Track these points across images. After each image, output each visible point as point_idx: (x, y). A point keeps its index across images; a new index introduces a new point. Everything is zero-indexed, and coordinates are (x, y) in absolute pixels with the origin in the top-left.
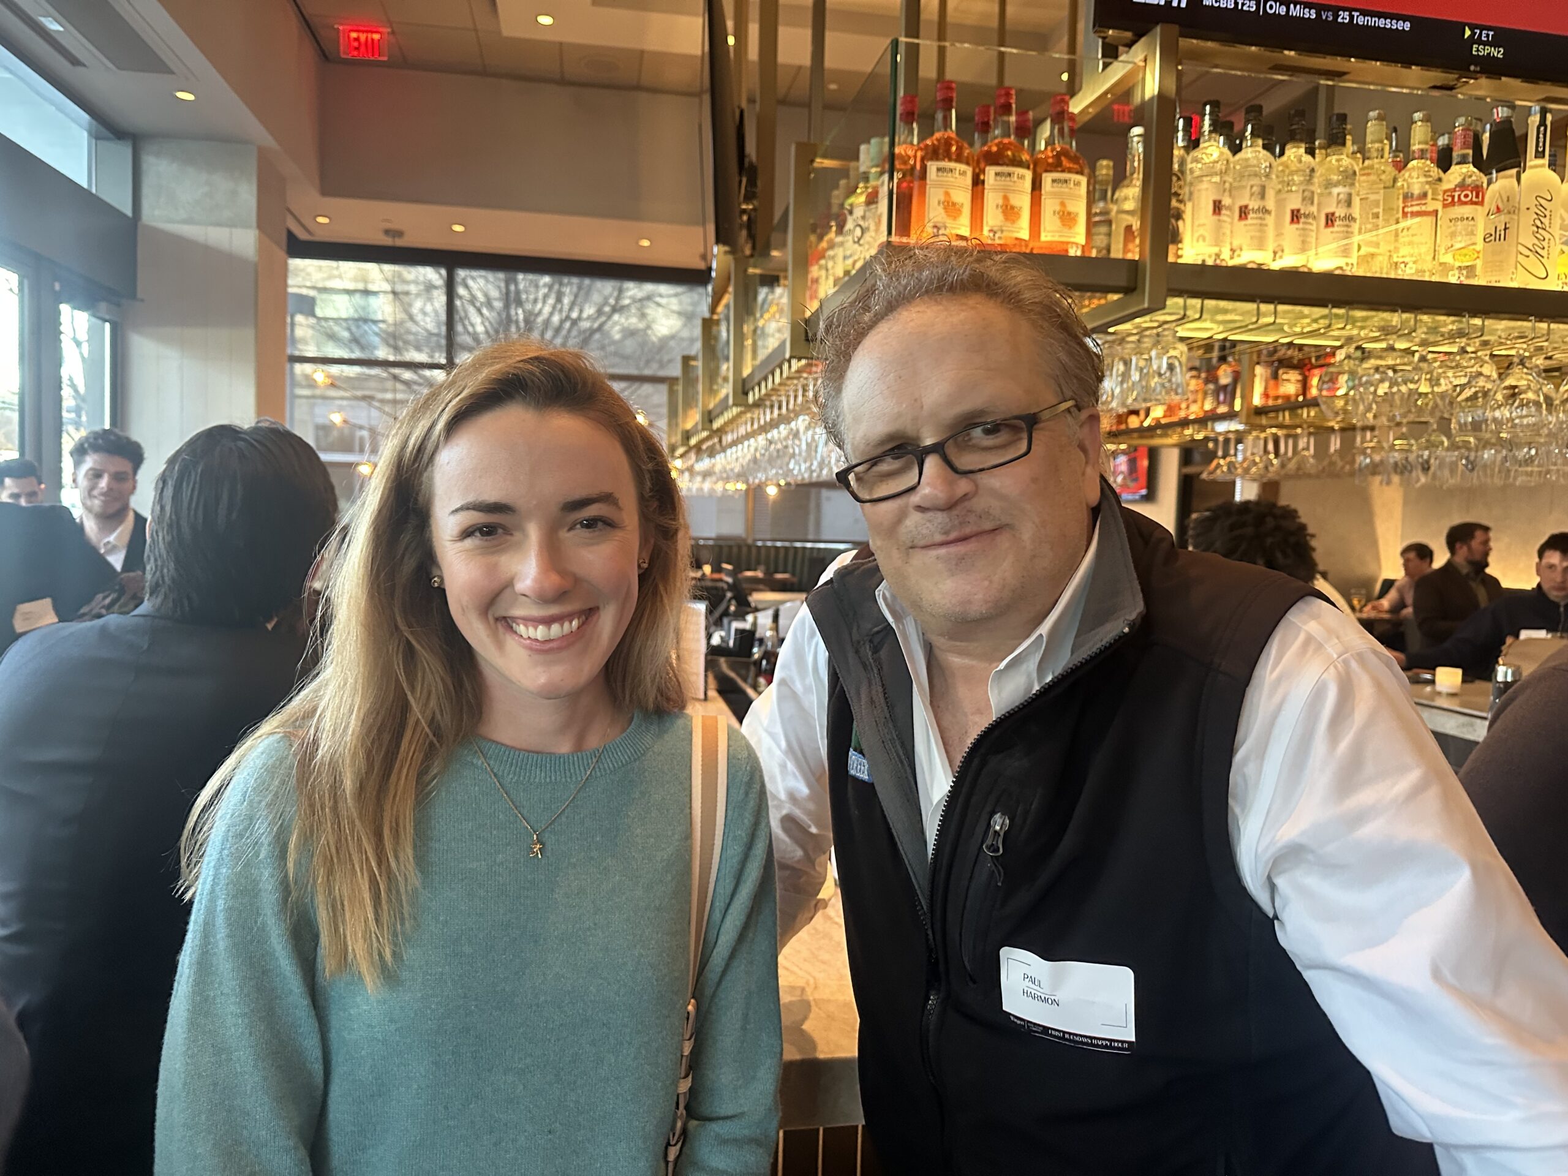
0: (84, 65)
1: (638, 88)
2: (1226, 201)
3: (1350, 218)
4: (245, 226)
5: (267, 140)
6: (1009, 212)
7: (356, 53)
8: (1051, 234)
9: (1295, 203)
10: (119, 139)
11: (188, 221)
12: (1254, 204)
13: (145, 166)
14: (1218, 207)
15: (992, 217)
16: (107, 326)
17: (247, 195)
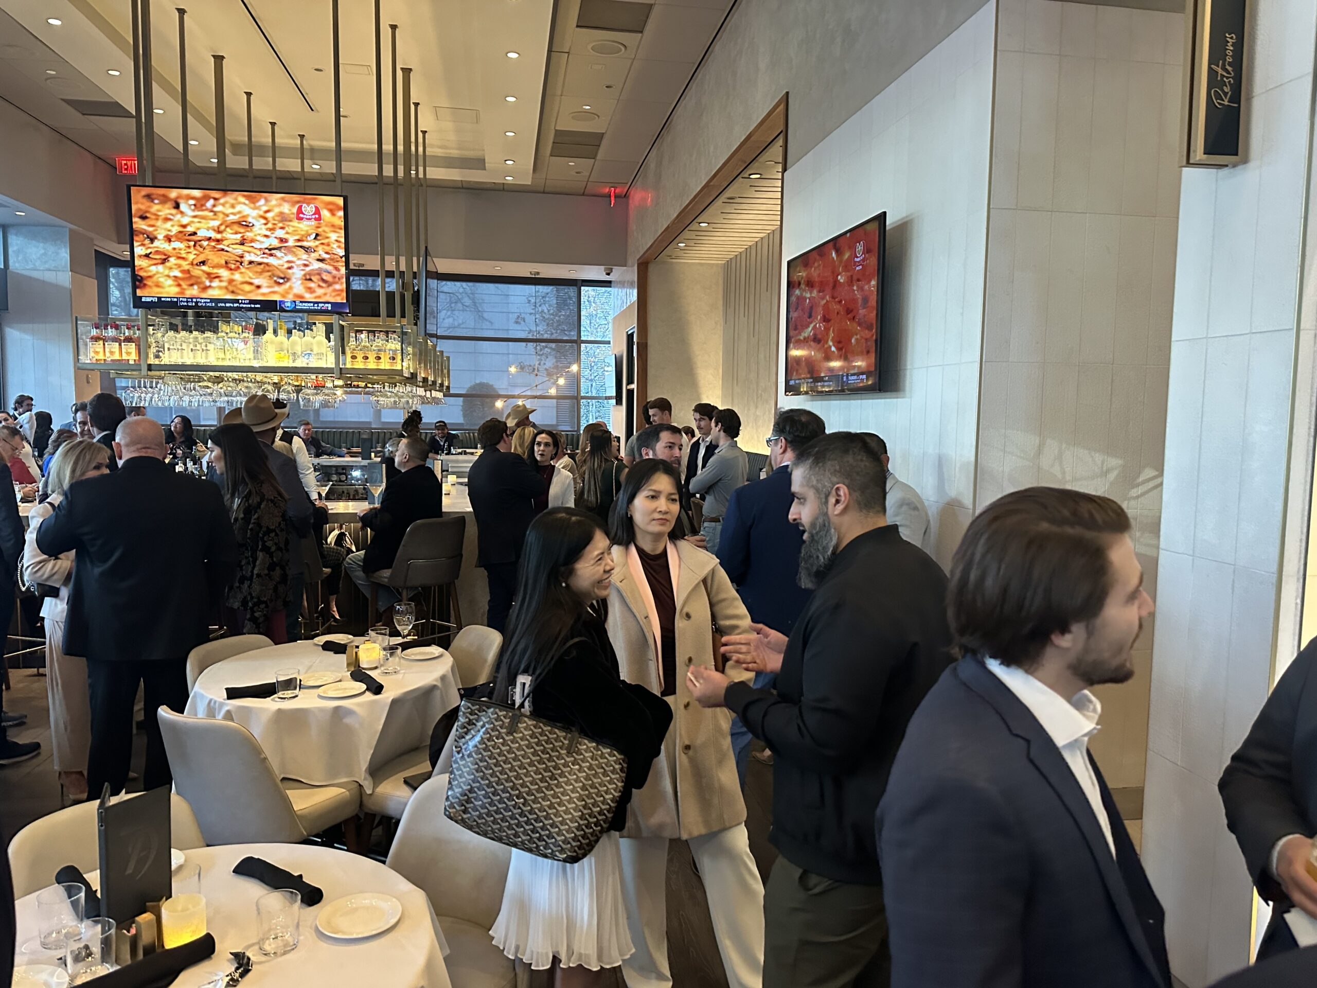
2: (171, 347)
3: (207, 350)
4: (64, 270)
6: (112, 353)
8: (125, 357)
9: (191, 346)
12: (180, 348)
13: (10, 241)
14: (169, 349)
15: (108, 354)
17: (64, 254)
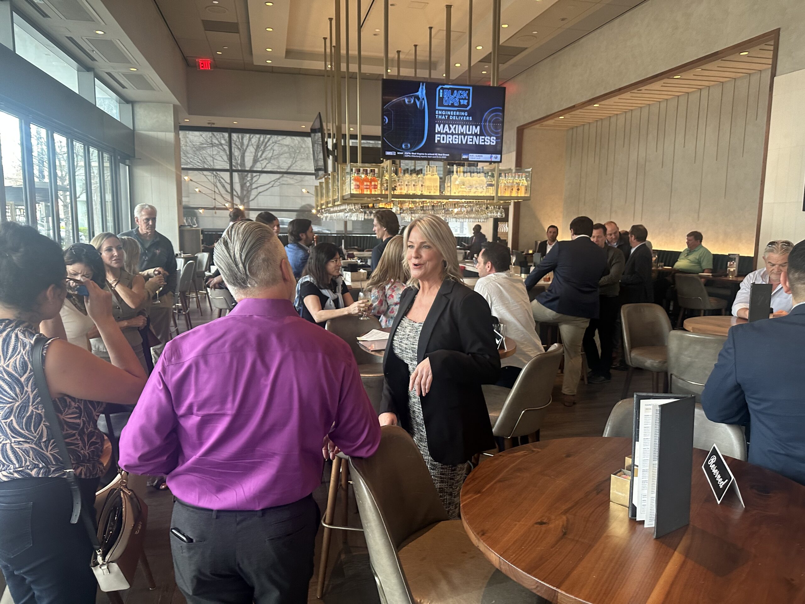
0: (127, 88)
1: (300, 74)
4: (171, 132)
5: (177, 103)
7: (202, 68)
10: (127, 103)
11: (151, 130)
13: (135, 112)
16: (127, 167)
17: (170, 121)
